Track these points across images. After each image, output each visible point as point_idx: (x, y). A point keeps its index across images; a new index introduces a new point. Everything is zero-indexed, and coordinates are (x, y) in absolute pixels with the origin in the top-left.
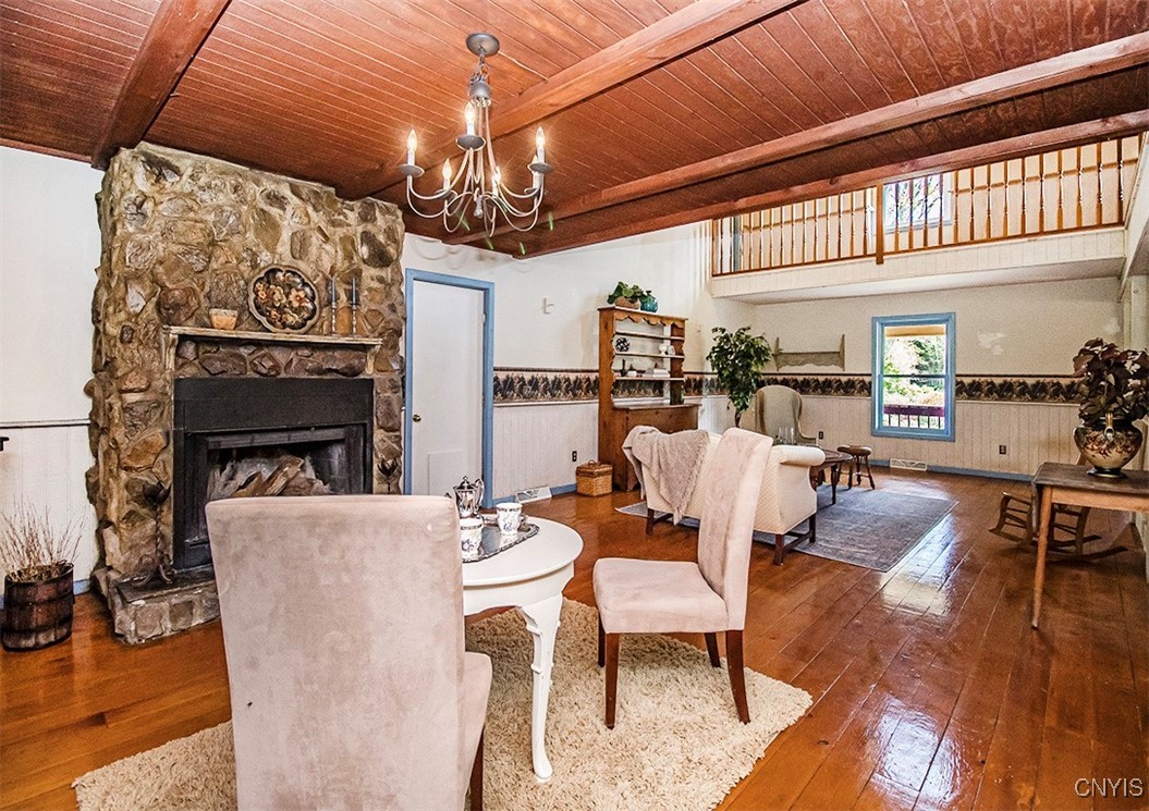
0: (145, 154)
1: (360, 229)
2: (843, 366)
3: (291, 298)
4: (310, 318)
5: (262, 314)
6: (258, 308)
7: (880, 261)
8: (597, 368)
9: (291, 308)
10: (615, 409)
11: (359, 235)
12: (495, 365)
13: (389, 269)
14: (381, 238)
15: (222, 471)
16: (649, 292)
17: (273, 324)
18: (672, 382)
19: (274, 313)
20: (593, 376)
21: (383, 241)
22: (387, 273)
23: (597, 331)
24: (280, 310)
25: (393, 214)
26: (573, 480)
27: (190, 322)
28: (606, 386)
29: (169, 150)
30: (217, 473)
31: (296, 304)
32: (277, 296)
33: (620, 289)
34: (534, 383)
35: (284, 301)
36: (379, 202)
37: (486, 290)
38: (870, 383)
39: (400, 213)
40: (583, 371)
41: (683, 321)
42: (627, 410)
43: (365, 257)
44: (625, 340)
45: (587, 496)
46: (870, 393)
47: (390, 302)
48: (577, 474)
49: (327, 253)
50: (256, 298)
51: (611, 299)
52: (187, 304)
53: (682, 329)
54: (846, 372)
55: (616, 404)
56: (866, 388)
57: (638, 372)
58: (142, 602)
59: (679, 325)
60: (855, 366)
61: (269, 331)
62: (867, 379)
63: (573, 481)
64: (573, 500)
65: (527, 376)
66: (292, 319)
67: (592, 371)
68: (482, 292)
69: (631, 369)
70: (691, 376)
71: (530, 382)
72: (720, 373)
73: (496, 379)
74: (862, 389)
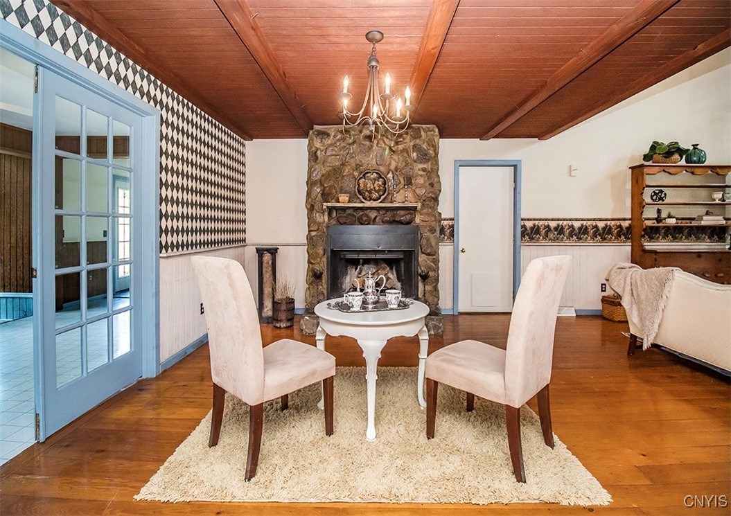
0: (317, 131)
1: (412, 144)
3: (375, 185)
4: (383, 195)
5: (361, 195)
6: (359, 191)
8: (630, 217)
9: (375, 190)
10: (645, 251)
11: (411, 147)
12: (522, 217)
13: (429, 163)
14: (425, 146)
15: (356, 269)
16: (695, 146)
17: (365, 199)
19: (367, 193)
20: (626, 224)
21: (425, 148)
22: (428, 166)
23: (629, 186)
24: (370, 192)
25: (433, 130)
26: (599, 306)
27: (333, 201)
28: (637, 231)
29: (326, 126)
30: (354, 270)
31: (377, 188)
32: (369, 185)
33: (653, 148)
34: (560, 230)
35: (372, 187)
36: (424, 126)
37: (515, 166)
39: (437, 130)
40: (613, 220)
42: (655, 252)
43: (415, 158)
44: (661, 192)
45: (610, 320)
47: (431, 182)
48: (602, 301)
49: (394, 160)
50: (359, 187)
51: (646, 157)
52: (331, 193)
55: (647, 248)
57: (677, 219)
58: (308, 318)
61: (363, 202)
63: (600, 308)
64: (599, 322)
65: (553, 224)
66: (375, 196)
67: (625, 219)
68: (513, 168)
69: (670, 217)
71: (556, 229)
73: (524, 226)
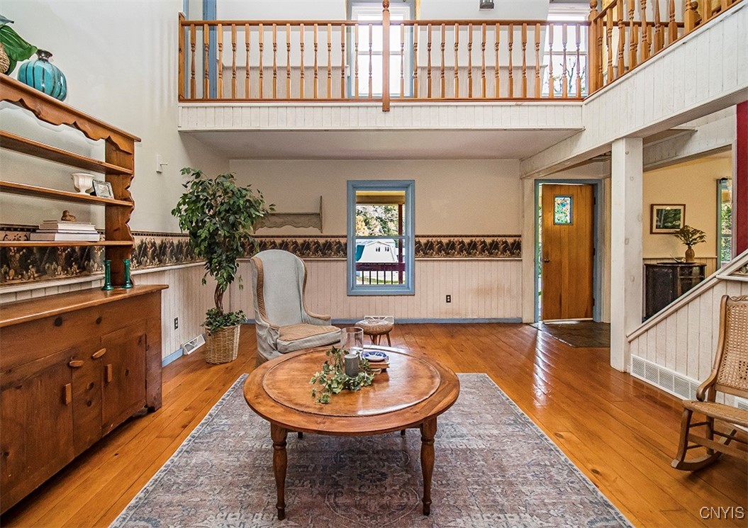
2: (321, 229)
7: (386, 109)
18: (107, 247)
38: (346, 244)
41: (131, 140)
46: (346, 254)
53: (130, 154)
54: (324, 234)
56: (342, 249)
59: (123, 145)
60: (333, 228)
62: (343, 241)
70: (148, 239)
72: (194, 234)
74: (338, 251)
